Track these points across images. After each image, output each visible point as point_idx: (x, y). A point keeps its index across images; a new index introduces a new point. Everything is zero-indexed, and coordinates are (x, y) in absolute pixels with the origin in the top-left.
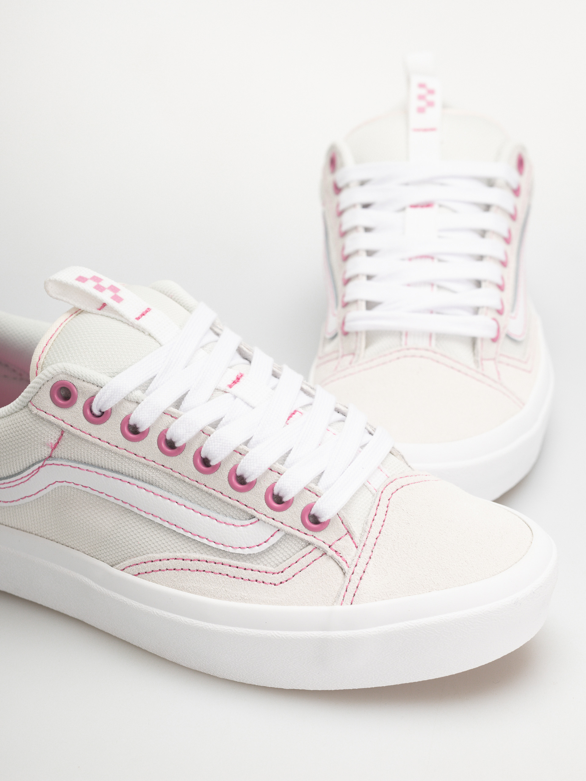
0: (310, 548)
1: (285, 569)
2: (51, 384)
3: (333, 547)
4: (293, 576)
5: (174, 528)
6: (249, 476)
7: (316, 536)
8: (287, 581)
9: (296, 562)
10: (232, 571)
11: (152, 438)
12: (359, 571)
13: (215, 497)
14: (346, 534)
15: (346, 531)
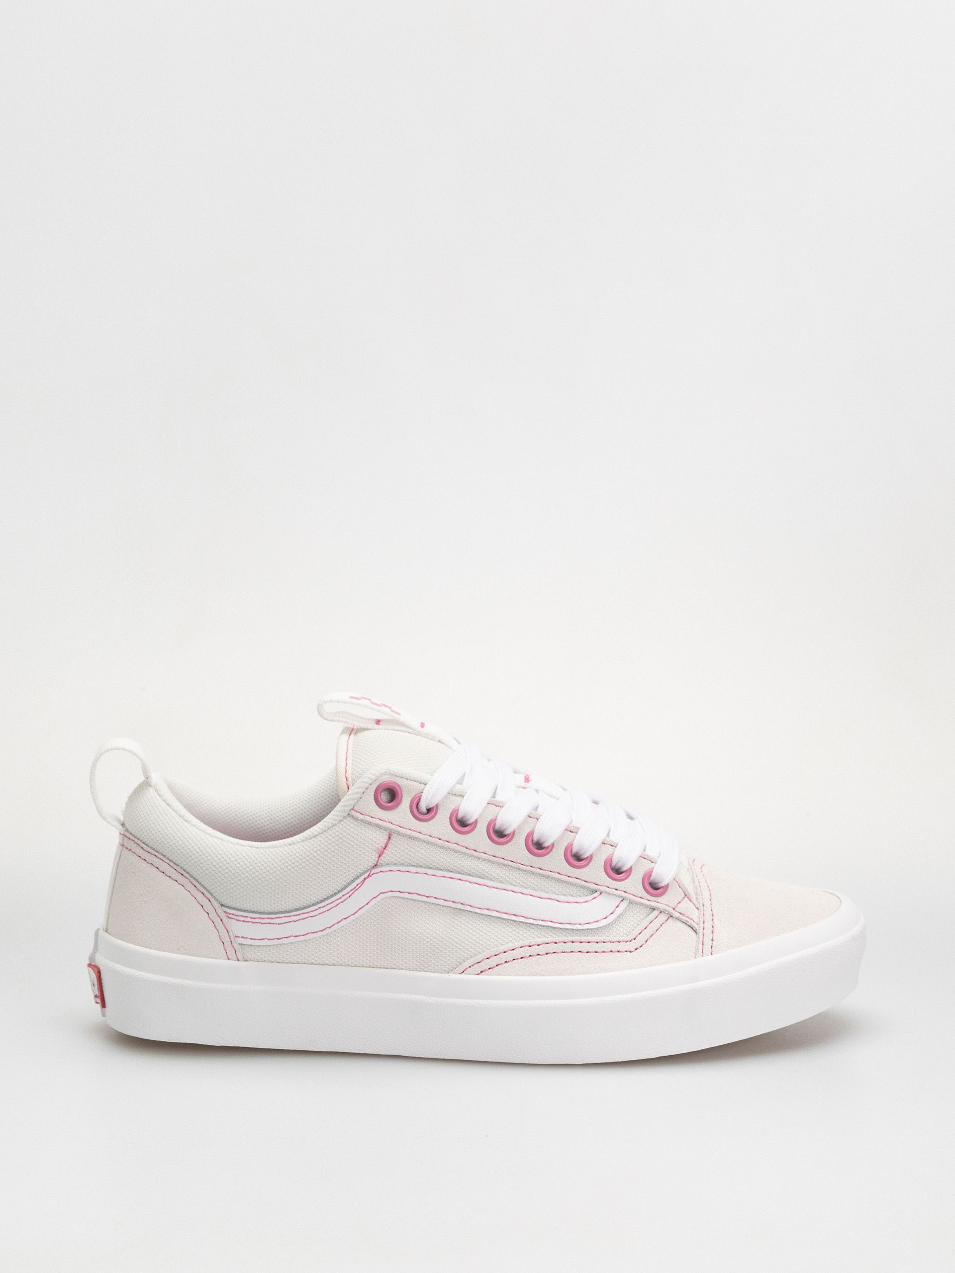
0: (656, 913)
1: (637, 936)
2: (375, 786)
3: (676, 909)
4: (646, 941)
5: (514, 918)
6: (585, 852)
7: (659, 901)
8: (641, 947)
9: (646, 928)
10: (585, 947)
11: (482, 828)
12: (708, 925)
13: (553, 878)
14: (684, 898)
15: (684, 895)
